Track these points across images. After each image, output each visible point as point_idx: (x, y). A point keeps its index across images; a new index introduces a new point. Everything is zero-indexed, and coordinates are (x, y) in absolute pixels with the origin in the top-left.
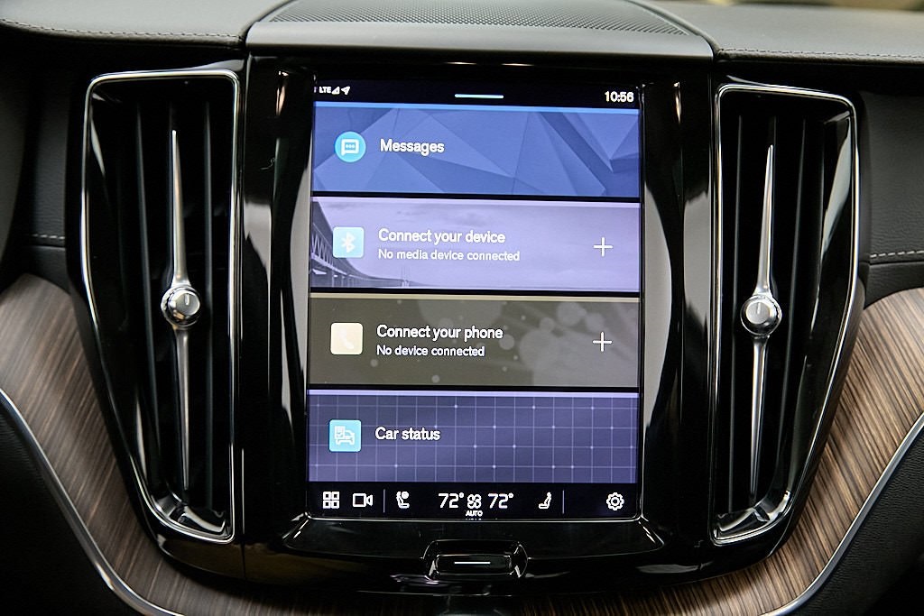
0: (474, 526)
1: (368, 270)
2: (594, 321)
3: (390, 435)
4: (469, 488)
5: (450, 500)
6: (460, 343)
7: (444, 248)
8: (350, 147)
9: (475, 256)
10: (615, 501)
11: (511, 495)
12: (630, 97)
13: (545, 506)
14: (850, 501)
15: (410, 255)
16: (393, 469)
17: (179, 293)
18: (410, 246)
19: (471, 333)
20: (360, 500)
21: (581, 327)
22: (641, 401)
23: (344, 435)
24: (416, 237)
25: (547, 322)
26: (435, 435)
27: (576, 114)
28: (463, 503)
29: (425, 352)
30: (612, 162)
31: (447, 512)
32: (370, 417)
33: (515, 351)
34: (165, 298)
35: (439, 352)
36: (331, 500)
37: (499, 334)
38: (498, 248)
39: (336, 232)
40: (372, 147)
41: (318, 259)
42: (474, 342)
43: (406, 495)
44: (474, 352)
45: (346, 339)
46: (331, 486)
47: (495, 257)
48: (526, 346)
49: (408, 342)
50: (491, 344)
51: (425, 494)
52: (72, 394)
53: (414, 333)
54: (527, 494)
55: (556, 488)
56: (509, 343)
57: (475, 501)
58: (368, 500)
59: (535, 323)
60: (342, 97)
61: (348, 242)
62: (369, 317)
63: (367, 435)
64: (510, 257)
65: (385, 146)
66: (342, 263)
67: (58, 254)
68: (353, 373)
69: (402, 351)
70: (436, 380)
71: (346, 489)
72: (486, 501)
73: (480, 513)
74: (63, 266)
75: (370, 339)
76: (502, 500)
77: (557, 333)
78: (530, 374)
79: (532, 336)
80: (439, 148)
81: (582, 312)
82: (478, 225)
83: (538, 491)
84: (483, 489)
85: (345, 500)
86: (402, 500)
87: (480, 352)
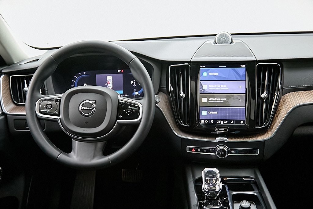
0: (222, 125)
1: (207, 91)
2: (239, 97)
3: (211, 113)
4: (221, 120)
5: (219, 122)
6: (220, 100)
7: (218, 88)
8: (205, 74)
9: (222, 89)
10: (242, 122)
11: (227, 121)
12: (244, 66)
13: (232, 123)
14: (278, 123)
15: (213, 89)
16: (211, 118)
17: (182, 94)
18: (213, 87)
19: (222, 99)
20: (206, 121)
21: (237, 98)
22: (246, 108)
23: (204, 113)
24: (214, 86)
25: (232, 97)
26: (217, 113)
27: (236, 69)
28: (220, 122)
29: (215, 102)
30: (242, 75)
31: (218, 123)
32: (208, 110)
33: (228, 101)
34: (180, 95)
35: (217, 102)
36: (203, 121)
37: (225, 99)
38: (225, 87)
39: (203, 86)
40: (208, 74)
41: (201, 89)
42: (222, 100)
43: (213, 121)
44: (222, 102)
45: (205, 100)
46: (203, 120)
47: (225, 89)
48: (229, 101)
49: (213, 100)
50: (224, 101)
51: (215, 121)
52: (168, 107)
53: (214, 99)
54: (229, 121)
55: (233, 120)
56: (227, 100)
57: (222, 122)
58: (208, 122)
59: (230, 98)
60: (204, 67)
61: (205, 87)
62: (208, 97)
63: (207, 113)
64: (227, 89)
65: (210, 74)
66: (204, 90)
67: (165, 89)
68: (205, 105)
69: (212, 102)
70: (217, 106)
71: (205, 120)
72: (224, 122)
73: (223, 123)
74: (166, 91)
75: (208, 100)
76: (226, 122)
77: (234, 99)
78: (230, 105)
79: (230, 99)
80: (217, 74)
81: (237, 96)
82: (223, 84)
83: (230, 121)
84: (223, 120)
85: (205, 121)
86: (212, 121)
87: (223, 102)
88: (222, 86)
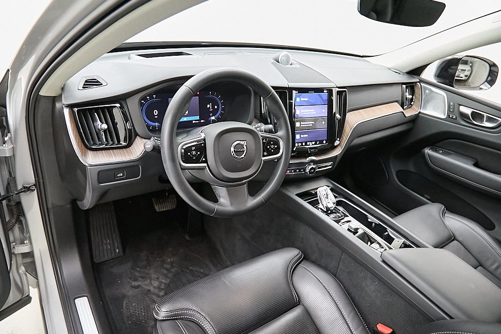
1: (300, 115)
2: (323, 120)
3: (303, 136)
5: (308, 143)
6: (309, 124)
10: (324, 142)
13: (318, 143)
14: (345, 140)
15: (304, 113)
16: (303, 140)
19: (311, 123)
21: (321, 121)
23: (298, 136)
26: (307, 136)
27: (321, 94)
29: (306, 125)
30: (325, 100)
32: (300, 134)
37: (313, 123)
39: (296, 111)
45: (298, 124)
47: (313, 113)
53: (305, 123)
56: (315, 124)
57: (311, 143)
58: (300, 144)
59: (317, 121)
60: (296, 93)
61: (298, 112)
62: (300, 121)
63: (300, 136)
65: (302, 99)
66: (297, 115)
68: (301, 128)
69: (304, 125)
70: (307, 129)
71: (298, 143)
75: (300, 124)
76: (313, 143)
77: (319, 122)
78: (316, 127)
80: (307, 99)
81: (321, 119)
82: (311, 109)
85: (298, 145)
86: (304, 144)
87: (311, 125)
88: (311, 111)
